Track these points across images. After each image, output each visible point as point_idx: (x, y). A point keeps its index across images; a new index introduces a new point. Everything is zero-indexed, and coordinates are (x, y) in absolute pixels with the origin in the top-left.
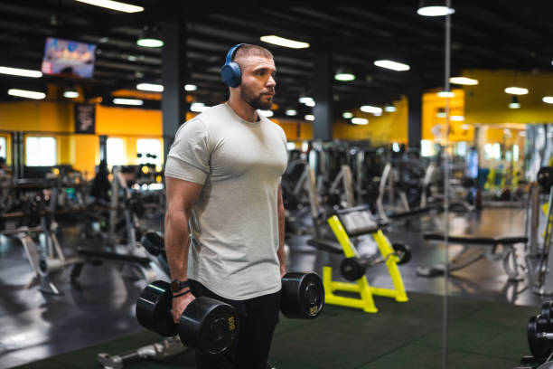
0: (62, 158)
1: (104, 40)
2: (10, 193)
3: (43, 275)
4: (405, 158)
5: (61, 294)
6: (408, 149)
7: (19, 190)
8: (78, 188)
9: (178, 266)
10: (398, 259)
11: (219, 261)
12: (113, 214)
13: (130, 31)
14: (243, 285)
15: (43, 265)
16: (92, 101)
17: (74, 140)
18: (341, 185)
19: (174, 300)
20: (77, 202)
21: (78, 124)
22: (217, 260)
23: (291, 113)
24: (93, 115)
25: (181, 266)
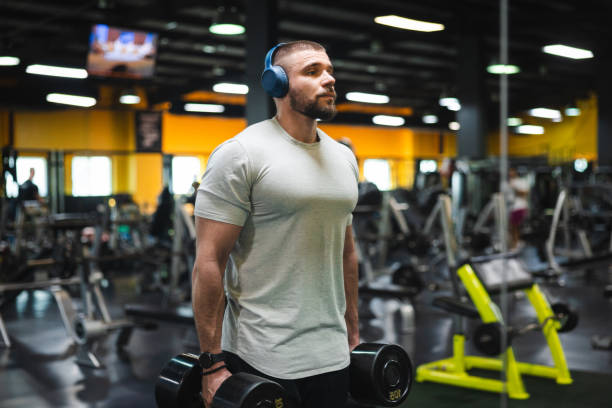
0: (119, 185)
1: (172, 26)
2: (46, 233)
3: (81, 341)
4: (593, 181)
5: (103, 367)
6: (596, 168)
7: (56, 228)
8: (133, 225)
9: (209, 334)
10: (558, 325)
11: (262, 327)
12: (176, 260)
13: (204, 13)
14: (294, 359)
15: (79, 329)
16: (157, 108)
17: (134, 162)
18: (491, 222)
19: (204, 377)
20: (133, 245)
21: (139, 138)
22: (258, 325)
23: (430, 119)
24: (159, 127)
25: (213, 333)
